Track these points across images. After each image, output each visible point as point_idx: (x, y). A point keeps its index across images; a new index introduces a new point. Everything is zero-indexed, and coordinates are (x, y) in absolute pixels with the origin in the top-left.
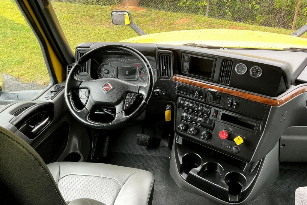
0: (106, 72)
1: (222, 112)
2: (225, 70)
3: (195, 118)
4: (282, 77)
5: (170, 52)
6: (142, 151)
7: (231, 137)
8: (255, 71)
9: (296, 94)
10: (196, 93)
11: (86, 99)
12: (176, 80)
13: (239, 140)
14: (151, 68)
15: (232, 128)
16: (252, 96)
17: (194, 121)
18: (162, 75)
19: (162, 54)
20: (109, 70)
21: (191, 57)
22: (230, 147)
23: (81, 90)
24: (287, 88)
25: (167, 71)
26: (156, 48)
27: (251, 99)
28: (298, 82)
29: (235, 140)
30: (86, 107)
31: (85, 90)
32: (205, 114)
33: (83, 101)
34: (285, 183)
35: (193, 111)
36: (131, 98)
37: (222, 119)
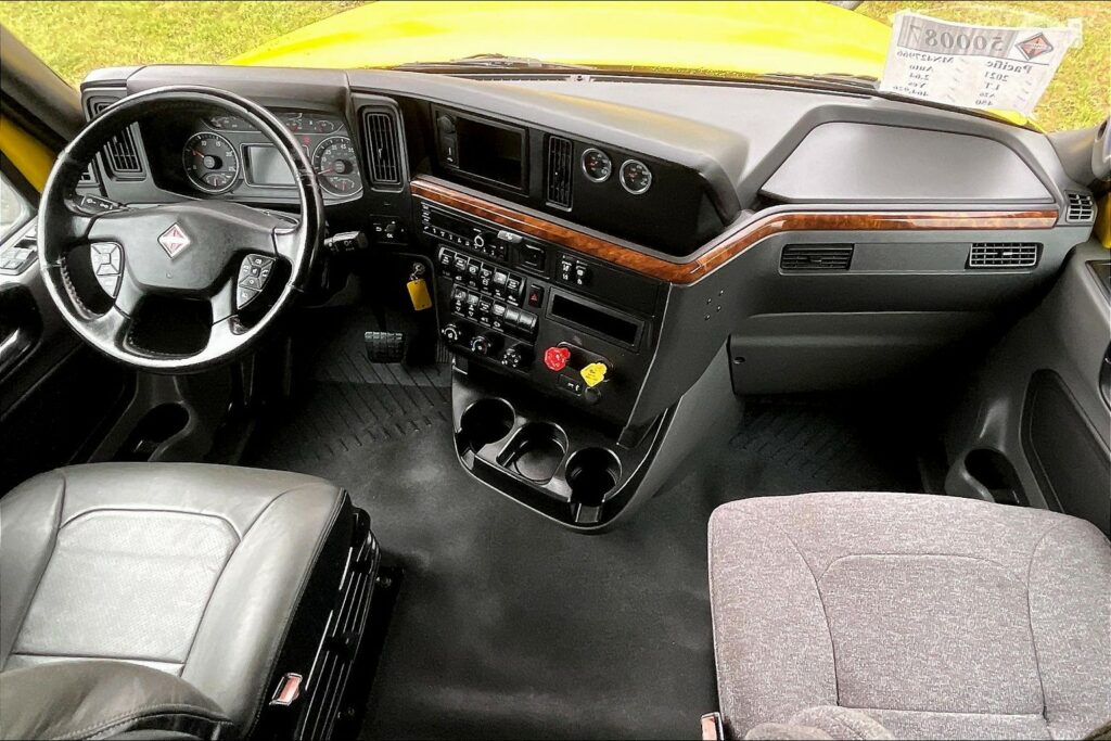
0: (210, 162)
1: (556, 292)
2: (557, 166)
3: (486, 306)
4: (704, 196)
5: (390, 102)
6: (391, 375)
7: (578, 362)
8: (633, 172)
9: (748, 241)
10: (478, 237)
11: (116, 278)
12: (420, 191)
13: (594, 374)
14: (309, 170)
15: (581, 337)
16: (622, 251)
17: (484, 316)
18: (378, 177)
19: (365, 111)
20: (222, 157)
21: (460, 119)
22: (577, 387)
23: (98, 246)
24: (726, 223)
25: (392, 164)
26: (343, 90)
27: (619, 261)
28: (764, 200)
29: (584, 372)
30: (117, 303)
31: (111, 246)
32: (511, 297)
33: (108, 285)
34: (754, 441)
35: (480, 286)
36: (255, 271)
37: (555, 310)
